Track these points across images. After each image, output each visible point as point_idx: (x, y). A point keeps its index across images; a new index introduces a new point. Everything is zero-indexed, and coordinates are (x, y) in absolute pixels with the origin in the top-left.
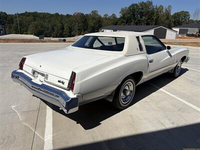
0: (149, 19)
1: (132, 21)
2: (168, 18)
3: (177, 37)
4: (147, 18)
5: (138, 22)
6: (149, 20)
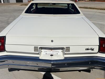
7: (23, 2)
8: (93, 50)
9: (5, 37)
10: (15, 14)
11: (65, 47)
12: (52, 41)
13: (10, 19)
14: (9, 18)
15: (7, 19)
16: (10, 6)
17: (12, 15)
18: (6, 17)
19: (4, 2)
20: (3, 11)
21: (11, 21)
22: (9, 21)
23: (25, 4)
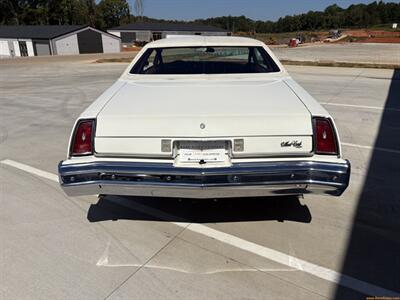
0: (52, 11)
1: (13, 16)
2: (91, 11)
3: (123, 49)
4: (47, 9)
5: (30, 17)
6: (54, 14)
7: (102, 51)
8: (298, 145)
9: (95, 120)
10: (82, 88)
11: (232, 139)
12: (203, 126)
13: (70, 102)
14: (67, 100)
15: (59, 102)
16: (62, 64)
17: (76, 91)
18: (57, 99)
19: (36, 54)
20: (41, 79)
21: (73, 107)
22: (69, 107)
23: (113, 58)
